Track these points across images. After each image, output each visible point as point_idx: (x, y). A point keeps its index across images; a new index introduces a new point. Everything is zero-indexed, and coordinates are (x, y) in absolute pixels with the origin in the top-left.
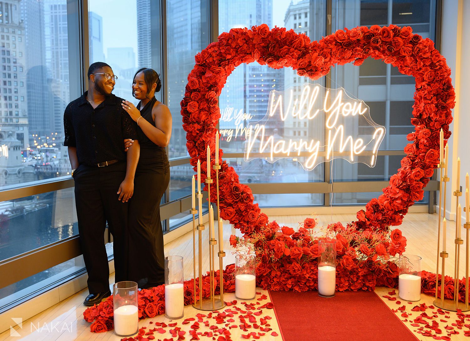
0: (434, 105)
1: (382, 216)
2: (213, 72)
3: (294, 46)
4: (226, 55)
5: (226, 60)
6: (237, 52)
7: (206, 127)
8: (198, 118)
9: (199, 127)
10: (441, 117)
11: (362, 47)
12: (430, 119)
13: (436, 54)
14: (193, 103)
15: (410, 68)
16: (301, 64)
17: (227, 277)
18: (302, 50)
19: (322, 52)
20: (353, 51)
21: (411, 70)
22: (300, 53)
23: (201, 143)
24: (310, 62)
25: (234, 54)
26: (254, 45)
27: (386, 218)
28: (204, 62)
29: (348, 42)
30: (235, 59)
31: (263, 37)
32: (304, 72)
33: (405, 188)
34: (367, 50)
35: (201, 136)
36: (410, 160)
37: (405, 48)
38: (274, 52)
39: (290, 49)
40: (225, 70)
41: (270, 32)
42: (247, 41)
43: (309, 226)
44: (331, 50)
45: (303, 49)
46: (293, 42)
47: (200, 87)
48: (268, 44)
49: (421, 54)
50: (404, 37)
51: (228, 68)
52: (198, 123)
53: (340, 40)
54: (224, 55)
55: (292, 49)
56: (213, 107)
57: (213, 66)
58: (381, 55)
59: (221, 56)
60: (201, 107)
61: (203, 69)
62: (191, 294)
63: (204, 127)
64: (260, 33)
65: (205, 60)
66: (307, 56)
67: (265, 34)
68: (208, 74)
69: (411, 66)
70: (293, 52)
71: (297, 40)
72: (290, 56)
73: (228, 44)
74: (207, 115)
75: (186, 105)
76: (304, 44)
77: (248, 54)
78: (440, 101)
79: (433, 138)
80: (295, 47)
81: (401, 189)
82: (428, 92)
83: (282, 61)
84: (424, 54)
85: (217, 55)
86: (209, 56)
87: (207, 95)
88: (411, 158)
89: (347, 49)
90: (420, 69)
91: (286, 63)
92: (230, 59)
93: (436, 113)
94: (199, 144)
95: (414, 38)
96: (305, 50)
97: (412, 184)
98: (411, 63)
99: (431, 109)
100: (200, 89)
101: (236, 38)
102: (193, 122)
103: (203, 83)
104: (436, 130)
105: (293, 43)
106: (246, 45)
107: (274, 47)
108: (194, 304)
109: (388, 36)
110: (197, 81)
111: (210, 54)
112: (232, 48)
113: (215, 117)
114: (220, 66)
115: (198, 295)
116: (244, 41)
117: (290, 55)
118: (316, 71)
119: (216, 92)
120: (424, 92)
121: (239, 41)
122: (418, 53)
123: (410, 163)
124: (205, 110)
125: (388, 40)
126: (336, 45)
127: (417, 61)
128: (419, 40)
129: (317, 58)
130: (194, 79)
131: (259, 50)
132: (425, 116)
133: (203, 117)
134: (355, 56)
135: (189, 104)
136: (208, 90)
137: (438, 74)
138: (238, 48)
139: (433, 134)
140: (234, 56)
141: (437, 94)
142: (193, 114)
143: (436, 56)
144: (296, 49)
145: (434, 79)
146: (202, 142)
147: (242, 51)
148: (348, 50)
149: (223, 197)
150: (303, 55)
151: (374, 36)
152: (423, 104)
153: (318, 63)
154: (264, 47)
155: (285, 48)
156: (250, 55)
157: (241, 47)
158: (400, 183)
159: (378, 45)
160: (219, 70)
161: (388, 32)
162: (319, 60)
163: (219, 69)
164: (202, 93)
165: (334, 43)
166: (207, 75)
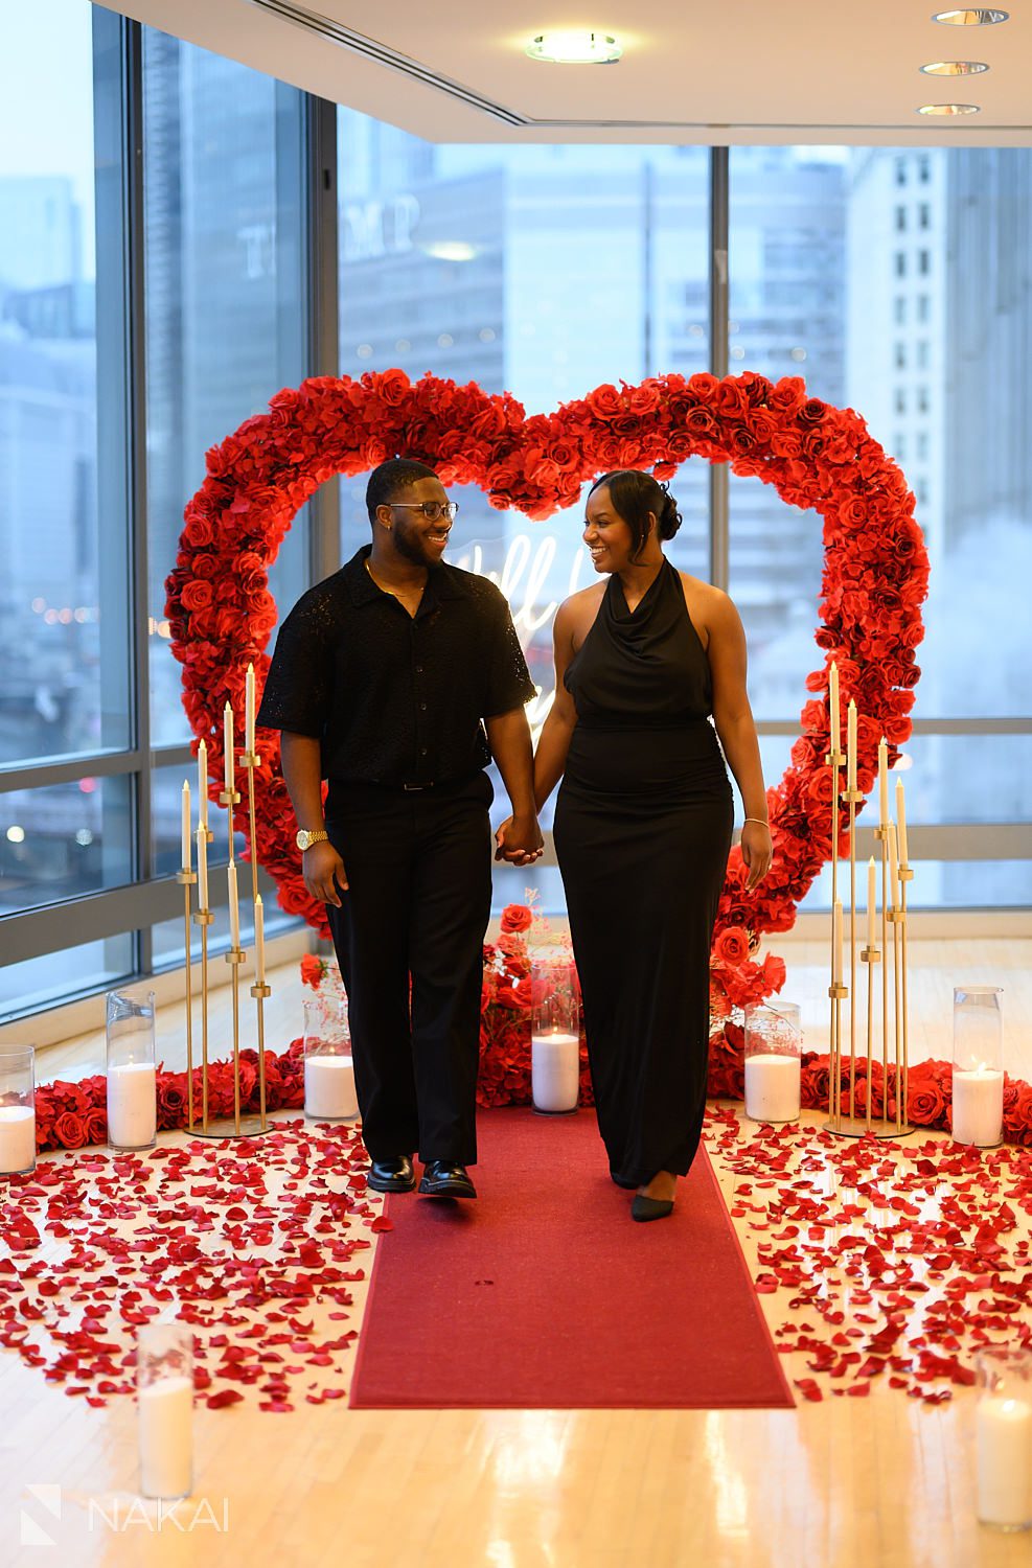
0: (866, 595)
1: (732, 903)
2: (254, 500)
3: (477, 428)
4: (290, 452)
5: (288, 467)
6: (319, 444)
7: (233, 651)
8: (213, 624)
9: (215, 652)
10: (885, 626)
11: (665, 434)
12: (859, 630)
13: (872, 451)
14: (198, 585)
15: (801, 491)
16: (496, 478)
17: (289, 1066)
18: (497, 441)
19: (554, 445)
20: (642, 442)
21: (805, 496)
22: (491, 449)
23: (220, 696)
24: (521, 473)
25: (311, 450)
26: (366, 426)
27: (743, 908)
28: (230, 472)
29: (625, 420)
30: (315, 464)
31: (391, 404)
32: (507, 500)
33: (791, 824)
34: (679, 441)
35: (220, 676)
36: (810, 746)
37: (782, 439)
38: (423, 446)
39: (465, 437)
40: (288, 493)
41: (411, 392)
42: (346, 416)
43: (514, 925)
44: (581, 441)
45: (502, 437)
46: (472, 419)
47: (218, 542)
48: (406, 424)
49: (825, 453)
50: (782, 408)
51: (296, 488)
52: (213, 639)
53: (605, 414)
54: (285, 453)
55: (469, 440)
56: (254, 597)
57: (253, 484)
58: (721, 453)
59: (276, 454)
60: (221, 596)
61: (227, 490)
62: (181, 1098)
63: (227, 651)
64: (381, 395)
65: (233, 466)
66: (513, 457)
67: (395, 397)
68: (241, 507)
69: (804, 484)
70: (472, 446)
71: (484, 415)
72: (463, 458)
73: (293, 424)
74: (237, 618)
75: (178, 593)
76: (504, 423)
77: (350, 449)
78: (882, 582)
79: (865, 682)
80: (478, 432)
81: (784, 828)
82: (852, 558)
83: (443, 472)
84: (837, 453)
85: (266, 452)
86: (241, 455)
87: (234, 563)
88: (814, 741)
89: (623, 438)
90: (830, 494)
91: (458, 476)
92: (302, 462)
93: (872, 616)
94: (215, 698)
95: (807, 409)
96: (509, 439)
97: (813, 814)
98: (805, 477)
99: (857, 604)
100: (218, 547)
101: (315, 405)
102: (196, 635)
103: (225, 531)
104: (873, 664)
105: (475, 420)
106: (345, 426)
107: (422, 431)
108: (188, 1125)
109: (734, 405)
110: (209, 527)
111: (246, 450)
112: (307, 434)
113: (261, 623)
114: (272, 483)
115: (198, 1105)
116: (339, 416)
117: (463, 455)
118: (539, 497)
119: (262, 555)
120: (841, 558)
121: (323, 417)
122: (815, 451)
123: (810, 754)
124: (232, 604)
125: (737, 416)
126: (592, 425)
127: (816, 474)
128: (822, 416)
129: (537, 464)
130: (201, 517)
131: (381, 440)
132: (847, 625)
133: (227, 625)
134: (651, 454)
135: (185, 587)
136: (238, 548)
137: (875, 507)
138: (324, 434)
139: (866, 673)
140: (312, 456)
141: (878, 564)
142: (197, 617)
143: (871, 459)
144: (481, 437)
145: (868, 520)
146: (223, 693)
147: (331, 442)
148: (627, 440)
149: (284, 847)
150: (502, 455)
151: (693, 405)
152: (840, 591)
153: (540, 477)
154: (393, 431)
155: (452, 437)
156: (356, 453)
157: (329, 430)
158: (781, 811)
159: (707, 429)
160: (269, 495)
161: (735, 394)
162: (543, 470)
163: (272, 493)
164: (224, 557)
165: (588, 421)
166: (235, 509)
